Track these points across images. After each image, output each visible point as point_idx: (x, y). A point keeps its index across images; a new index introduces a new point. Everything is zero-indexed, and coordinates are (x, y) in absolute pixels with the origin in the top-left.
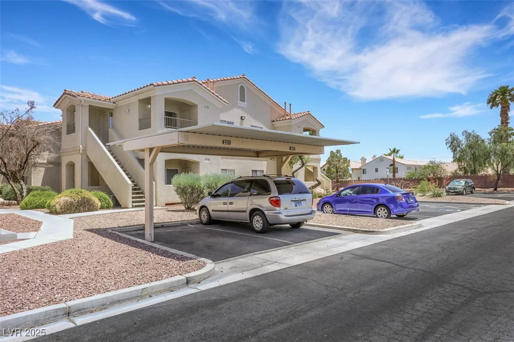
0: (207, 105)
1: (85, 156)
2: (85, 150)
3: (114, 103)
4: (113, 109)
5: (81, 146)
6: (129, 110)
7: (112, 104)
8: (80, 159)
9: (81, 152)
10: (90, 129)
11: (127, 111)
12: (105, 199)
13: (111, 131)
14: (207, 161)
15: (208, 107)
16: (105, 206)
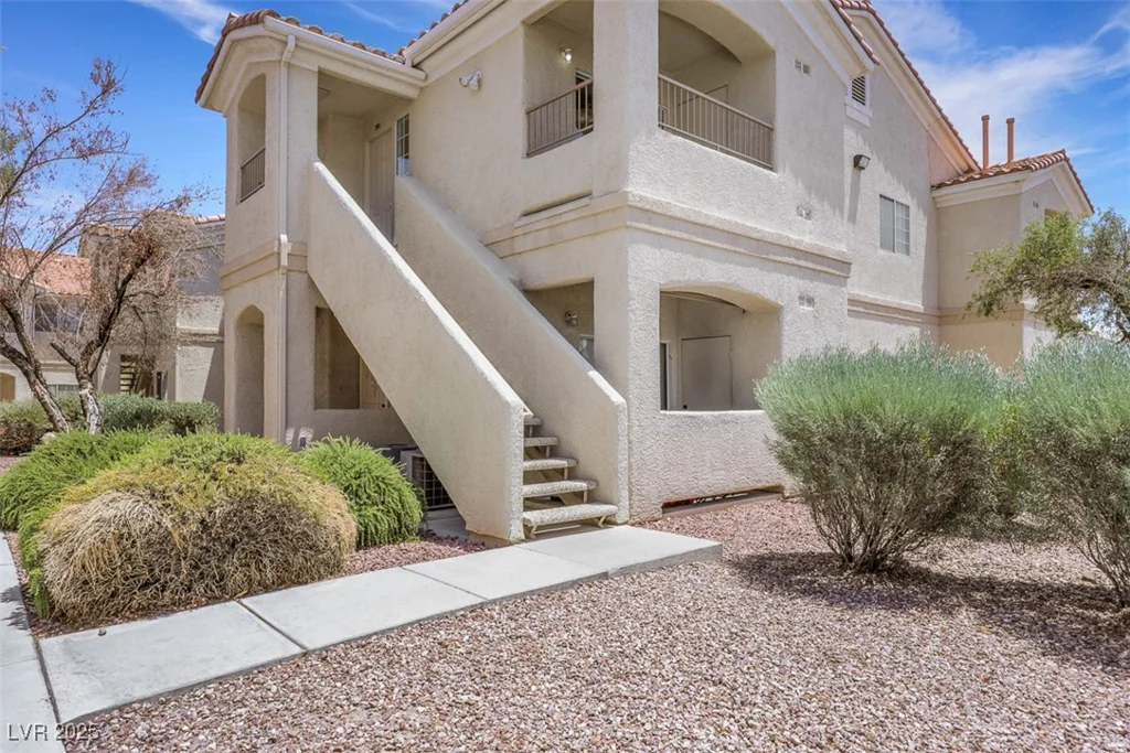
0: (805, 60)
1: (299, 281)
2: (300, 255)
3: (415, 66)
4: (408, 101)
5: (284, 238)
6: (479, 81)
7: (407, 68)
8: (282, 294)
9: (284, 261)
10: (320, 166)
11: (474, 82)
12: (381, 485)
13: (403, 184)
14: (806, 308)
15: (806, 69)
16: (384, 527)
